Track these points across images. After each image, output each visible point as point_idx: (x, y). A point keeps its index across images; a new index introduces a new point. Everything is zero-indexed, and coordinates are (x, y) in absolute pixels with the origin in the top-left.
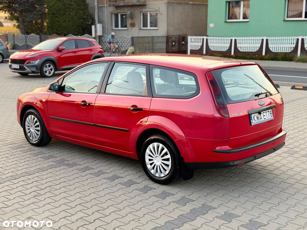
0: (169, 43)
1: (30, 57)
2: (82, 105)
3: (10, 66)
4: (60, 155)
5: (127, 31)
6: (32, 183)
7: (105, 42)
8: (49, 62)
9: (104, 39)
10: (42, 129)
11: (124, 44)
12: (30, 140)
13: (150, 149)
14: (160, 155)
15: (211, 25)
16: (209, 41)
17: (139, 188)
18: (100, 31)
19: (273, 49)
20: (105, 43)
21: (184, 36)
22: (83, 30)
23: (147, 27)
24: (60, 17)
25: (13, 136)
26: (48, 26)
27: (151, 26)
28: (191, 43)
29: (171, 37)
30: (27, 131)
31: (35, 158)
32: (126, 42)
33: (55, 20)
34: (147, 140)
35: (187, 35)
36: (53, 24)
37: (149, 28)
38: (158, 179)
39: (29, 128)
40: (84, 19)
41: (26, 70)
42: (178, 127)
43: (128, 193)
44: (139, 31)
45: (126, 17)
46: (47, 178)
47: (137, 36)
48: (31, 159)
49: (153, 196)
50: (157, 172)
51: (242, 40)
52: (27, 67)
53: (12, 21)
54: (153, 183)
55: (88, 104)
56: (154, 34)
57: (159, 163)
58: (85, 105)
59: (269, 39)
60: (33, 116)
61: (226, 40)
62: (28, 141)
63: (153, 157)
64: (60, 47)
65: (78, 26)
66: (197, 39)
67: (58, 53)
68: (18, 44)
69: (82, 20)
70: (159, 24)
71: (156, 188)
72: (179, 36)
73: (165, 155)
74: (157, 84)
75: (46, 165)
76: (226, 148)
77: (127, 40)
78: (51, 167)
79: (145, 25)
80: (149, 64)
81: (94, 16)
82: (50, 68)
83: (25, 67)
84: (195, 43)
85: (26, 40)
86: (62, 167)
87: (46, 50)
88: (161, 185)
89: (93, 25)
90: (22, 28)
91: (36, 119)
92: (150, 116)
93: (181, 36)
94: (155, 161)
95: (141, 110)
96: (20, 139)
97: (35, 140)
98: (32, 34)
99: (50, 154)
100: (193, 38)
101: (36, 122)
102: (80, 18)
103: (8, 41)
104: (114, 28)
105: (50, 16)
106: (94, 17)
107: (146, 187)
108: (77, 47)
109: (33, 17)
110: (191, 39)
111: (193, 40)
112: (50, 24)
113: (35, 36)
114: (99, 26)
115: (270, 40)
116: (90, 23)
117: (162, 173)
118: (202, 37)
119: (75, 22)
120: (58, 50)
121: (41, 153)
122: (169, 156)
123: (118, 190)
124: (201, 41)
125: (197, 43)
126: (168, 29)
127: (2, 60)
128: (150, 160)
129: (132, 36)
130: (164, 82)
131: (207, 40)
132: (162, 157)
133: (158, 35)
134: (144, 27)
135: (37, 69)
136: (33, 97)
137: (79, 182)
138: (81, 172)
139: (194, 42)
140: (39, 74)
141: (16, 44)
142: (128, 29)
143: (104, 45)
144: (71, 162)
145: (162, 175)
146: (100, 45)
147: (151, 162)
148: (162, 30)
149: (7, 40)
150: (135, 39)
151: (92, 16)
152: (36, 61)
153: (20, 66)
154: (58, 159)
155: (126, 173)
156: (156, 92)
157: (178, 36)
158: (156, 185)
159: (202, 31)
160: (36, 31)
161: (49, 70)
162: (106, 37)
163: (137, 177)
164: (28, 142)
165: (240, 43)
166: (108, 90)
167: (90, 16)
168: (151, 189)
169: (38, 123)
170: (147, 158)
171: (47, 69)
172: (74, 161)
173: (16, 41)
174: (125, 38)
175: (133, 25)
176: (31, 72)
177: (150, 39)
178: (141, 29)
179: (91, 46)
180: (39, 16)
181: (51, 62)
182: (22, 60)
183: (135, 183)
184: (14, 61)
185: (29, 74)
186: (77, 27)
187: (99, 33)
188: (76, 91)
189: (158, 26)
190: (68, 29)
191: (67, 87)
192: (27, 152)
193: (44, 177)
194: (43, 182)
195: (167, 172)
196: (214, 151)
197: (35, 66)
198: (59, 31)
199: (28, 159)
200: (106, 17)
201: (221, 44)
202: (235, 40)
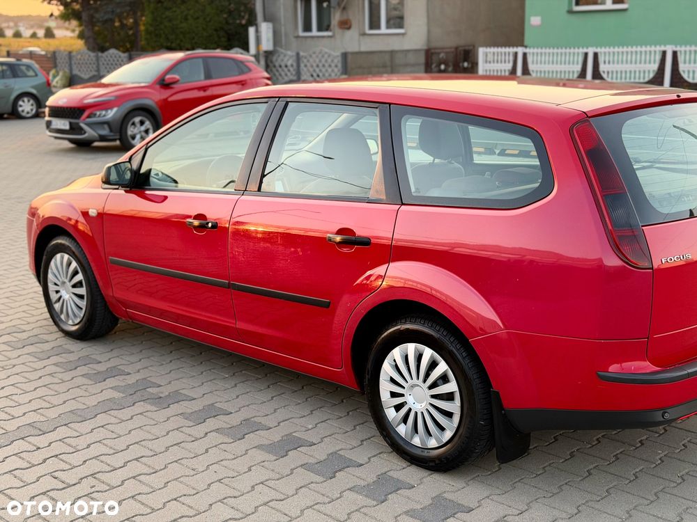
0: (432, 64)
1: (95, 102)
2: (196, 228)
3: (49, 124)
4: (139, 367)
5: (333, 39)
6: (44, 461)
7: (280, 66)
8: (141, 112)
9: (277, 60)
10: (90, 290)
11: (324, 70)
12: (59, 322)
13: (395, 360)
14: (425, 381)
15: (534, 20)
16: (530, 59)
17: (363, 483)
18: (268, 40)
19: (691, 75)
20: (280, 69)
21: (467, 48)
22: (229, 40)
23: (379, 27)
24: (174, 9)
25: (21, 309)
26: (147, 31)
27: (388, 27)
28: (485, 65)
29: (437, 51)
30: (54, 297)
31: (67, 376)
32: (330, 66)
33: (164, 16)
34: (386, 334)
35: (474, 46)
36: (158, 25)
37: (384, 30)
38: (418, 452)
39: (57, 288)
40: (230, 12)
41: (85, 133)
42: (482, 298)
43: (327, 500)
44: (359, 41)
45: (329, 6)
46: (89, 446)
47: (356, 50)
48: (56, 380)
49: (407, 513)
50: (417, 432)
51: (612, 54)
52: (89, 125)
53: (67, 23)
54: (404, 464)
55: (210, 225)
56: (396, 44)
57: (423, 405)
58: (202, 227)
59: (681, 52)
60: (66, 257)
61: (572, 55)
62: (56, 323)
63: (404, 388)
64: (168, 76)
65: (216, 30)
66: (501, 53)
67: (163, 90)
68: (79, 73)
69: (225, 16)
70: (408, 21)
71: (412, 483)
72: (457, 48)
73: (441, 381)
74: (412, 164)
75: (92, 401)
76: (642, 367)
77: (332, 61)
78: (108, 407)
79: (375, 24)
80: (390, 104)
81: (254, 4)
82: (143, 128)
83: (82, 125)
84: (496, 64)
85: (98, 64)
86: (140, 407)
87: (133, 83)
88: (429, 472)
89: (252, 25)
90: (89, 38)
91: (74, 264)
92: (394, 260)
93: (461, 48)
94: (410, 400)
95: (365, 242)
96: (38, 318)
97: (73, 322)
98: (112, 51)
99: (109, 365)
100: (490, 53)
101: (75, 273)
102: (221, 11)
103: (58, 69)
104: (301, 34)
105: (152, 5)
106: (253, 6)
107: (382, 479)
108: (208, 76)
109: (113, 12)
110: (487, 56)
111: (490, 57)
112: (151, 25)
113: (117, 56)
114: (266, 29)
115: (683, 52)
116: (244, 22)
117: (431, 435)
118: (512, 50)
119: (210, 21)
120: (163, 83)
121: (86, 361)
122: (452, 387)
123: (297, 490)
124: (511, 58)
125: (499, 64)
126: (429, 32)
127: (37, 111)
128: (394, 395)
129: (343, 51)
130: (432, 158)
131: (525, 55)
132: (431, 387)
133: (406, 47)
134: (371, 27)
135: (111, 130)
136: (63, 204)
137: (182, 461)
138: (192, 424)
139: (494, 62)
140: (118, 143)
141: (76, 75)
142: (334, 33)
143: (277, 74)
144: (165, 391)
145: (433, 443)
146: (267, 71)
147: (398, 401)
148: (414, 36)
149: (55, 66)
150: (349, 57)
151: (249, 6)
152: (109, 111)
153: (71, 124)
154: (131, 380)
155: (324, 429)
156: (413, 189)
157: (453, 50)
158: (412, 474)
159: (512, 33)
160: (121, 44)
161: (140, 132)
162: (282, 53)
163: (355, 443)
164: (55, 328)
165: (607, 62)
166: (268, 185)
167: (245, 5)
168: (398, 486)
169: (80, 277)
170: (385, 388)
171: (136, 131)
172: (175, 386)
173: (74, 67)
174: (326, 56)
175: (345, 25)
176: (98, 138)
177: (387, 57)
178: (364, 34)
179: (242, 73)
180: (128, 8)
181: (145, 113)
182: (74, 108)
183: (348, 464)
184: (58, 112)
185: (96, 144)
186: (215, 33)
187: (267, 45)
188: (180, 186)
189: (405, 26)
190: (194, 38)
191: (157, 174)
192: (49, 358)
193: (82, 442)
194: (75, 459)
195: (448, 435)
196: (599, 376)
197: (107, 123)
198: (172, 43)
199: (47, 380)
200: (282, 7)
201: (559, 66)
202: (596, 55)
